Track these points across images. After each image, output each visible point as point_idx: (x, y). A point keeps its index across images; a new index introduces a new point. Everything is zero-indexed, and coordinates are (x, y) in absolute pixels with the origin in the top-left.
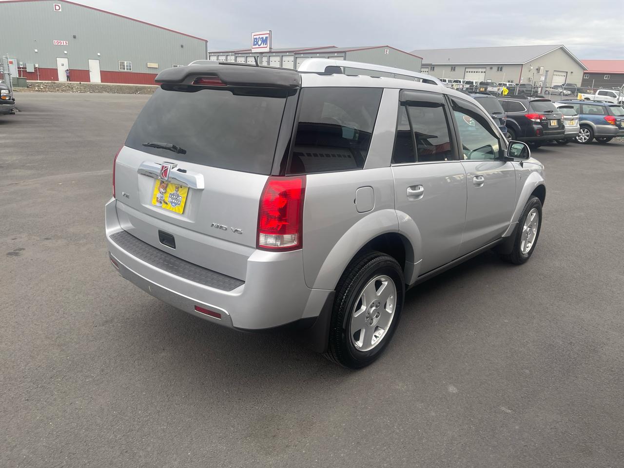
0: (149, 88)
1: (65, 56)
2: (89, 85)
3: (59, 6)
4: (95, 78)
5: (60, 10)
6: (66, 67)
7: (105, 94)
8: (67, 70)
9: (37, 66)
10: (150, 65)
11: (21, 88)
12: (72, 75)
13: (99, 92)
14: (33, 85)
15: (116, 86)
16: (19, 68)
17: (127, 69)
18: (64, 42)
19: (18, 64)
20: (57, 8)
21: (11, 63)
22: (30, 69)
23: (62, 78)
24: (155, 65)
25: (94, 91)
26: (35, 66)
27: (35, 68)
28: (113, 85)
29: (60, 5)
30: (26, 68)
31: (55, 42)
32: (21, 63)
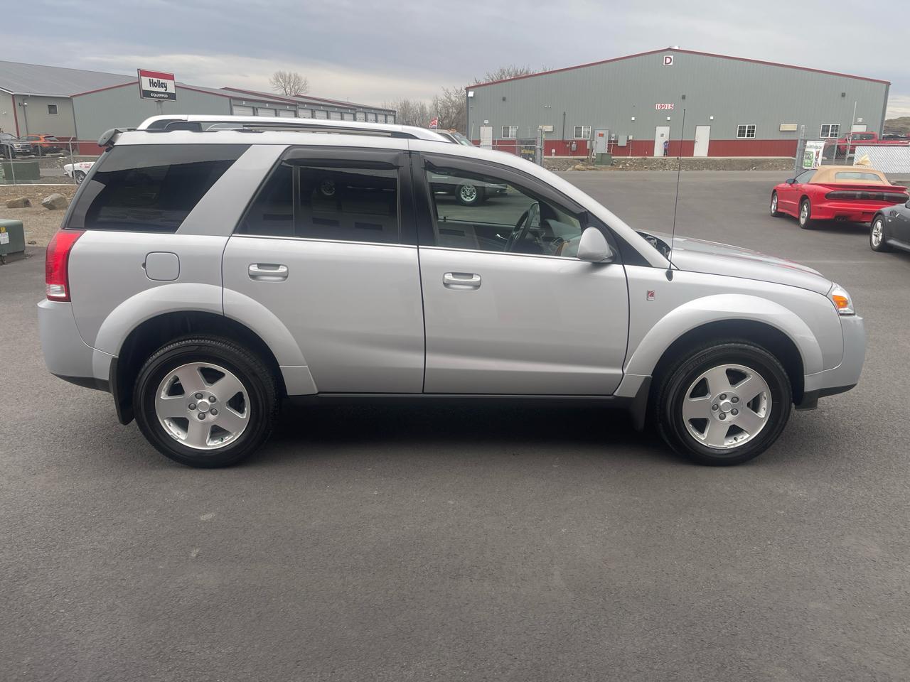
0: (772, 161)
1: (666, 124)
2: (690, 160)
3: (670, 58)
4: (701, 151)
5: (671, 64)
6: (666, 138)
7: (706, 171)
8: (666, 142)
9: (631, 138)
10: (785, 127)
11: (604, 166)
12: (671, 148)
13: (698, 169)
14: (619, 162)
15: (723, 161)
16: (610, 141)
17: (748, 136)
18: (670, 105)
19: (610, 136)
20: (668, 60)
21: (601, 135)
22: (622, 143)
23: (659, 152)
24: (792, 127)
25: (691, 168)
26: (628, 137)
27: (628, 141)
28: (721, 160)
29: (672, 57)
30: (617, 141)
31: (658, 107)
32: (613, 135)
